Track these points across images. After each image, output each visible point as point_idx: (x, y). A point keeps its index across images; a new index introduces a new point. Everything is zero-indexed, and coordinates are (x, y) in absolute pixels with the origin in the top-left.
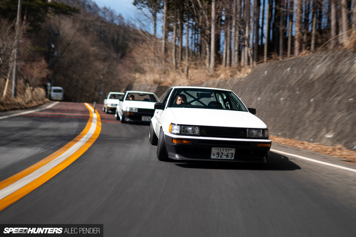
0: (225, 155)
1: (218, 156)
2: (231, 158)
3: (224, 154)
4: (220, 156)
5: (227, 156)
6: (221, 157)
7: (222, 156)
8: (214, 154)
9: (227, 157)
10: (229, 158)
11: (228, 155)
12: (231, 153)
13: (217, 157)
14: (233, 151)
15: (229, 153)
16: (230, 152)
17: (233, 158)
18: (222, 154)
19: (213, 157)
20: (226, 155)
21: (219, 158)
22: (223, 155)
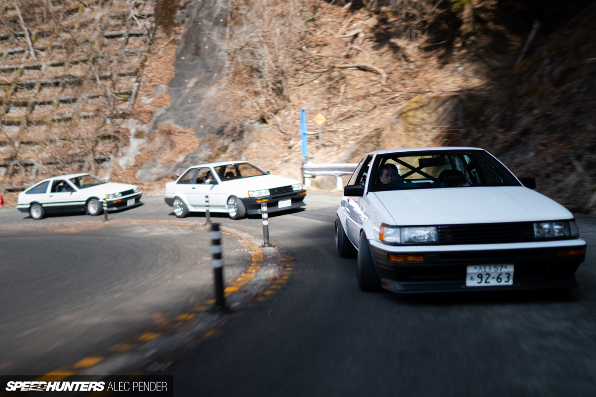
0: (493, 278)
1: (480, 281)
2: (506, 282)
3: (492, 275)
4: (484, 281)
5: (499, 278)
6: (486, 282)
7: (488, 281)
8: (472, 278)
9: (499, 280)
10: (503, 283)
11: (501, 277)
12: (506, 274)
13: (479, 283)
14: (510, 269)
15: (501, 274)
16: (504, 270)
17: (511, 283)
18: (487, 276)
19: (470, 283)
20: (496, 278)
21: (483, 284)
22: (490, 278)
